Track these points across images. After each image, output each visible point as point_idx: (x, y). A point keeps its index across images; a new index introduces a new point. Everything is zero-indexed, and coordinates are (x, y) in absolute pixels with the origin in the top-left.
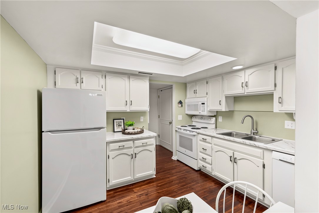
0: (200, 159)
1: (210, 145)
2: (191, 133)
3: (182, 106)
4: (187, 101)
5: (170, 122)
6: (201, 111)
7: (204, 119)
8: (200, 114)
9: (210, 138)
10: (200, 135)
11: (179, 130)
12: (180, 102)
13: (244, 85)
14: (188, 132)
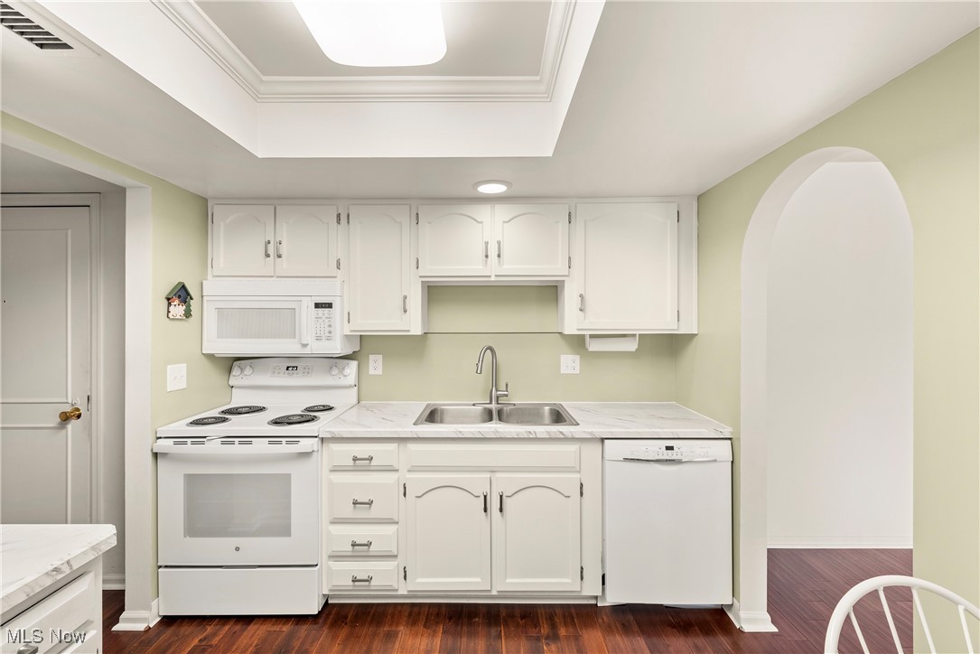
0: (331, 557)
1: (390, 478)
2: (284, 448)
3: (188, 314)
4: (214, 290)
5: (68, 409)
6: (309, 339)
7: (307, 371)
8: (307, 351)
9: (392, 447)
10: (335, 447)
11: (189, 448)
12: (181, 294)
13: (493, 252)
14: (260, 447)
